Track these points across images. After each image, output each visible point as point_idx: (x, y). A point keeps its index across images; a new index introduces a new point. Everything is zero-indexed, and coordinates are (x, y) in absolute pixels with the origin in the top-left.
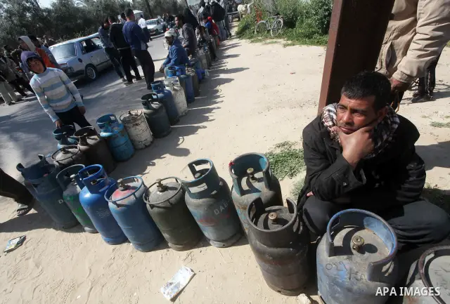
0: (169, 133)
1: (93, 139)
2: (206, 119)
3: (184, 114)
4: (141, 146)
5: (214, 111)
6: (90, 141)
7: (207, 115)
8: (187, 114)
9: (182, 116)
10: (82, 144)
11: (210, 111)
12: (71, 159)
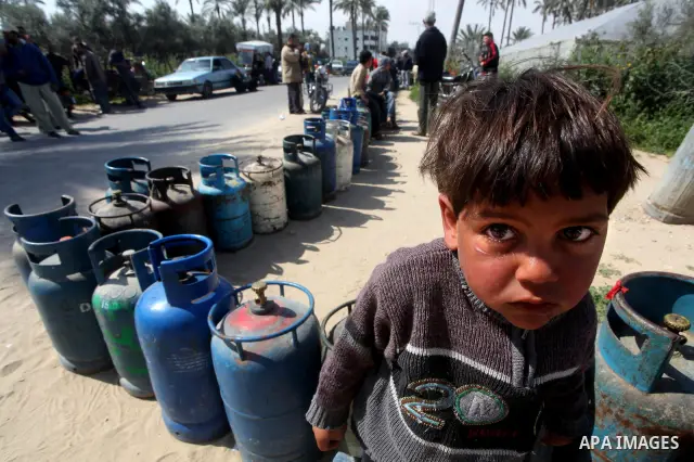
0: (318, 215)
1: (181, 192)
2: (381, 205)
3: (343, 188)
4: (265, 227)
5: (393, 194)
6: (172, 194)
7: (381, 198)
8: (348, 190)
9: (340, 192)
10: (156, 197)
11: (387, 193)
12: (128, 218)
